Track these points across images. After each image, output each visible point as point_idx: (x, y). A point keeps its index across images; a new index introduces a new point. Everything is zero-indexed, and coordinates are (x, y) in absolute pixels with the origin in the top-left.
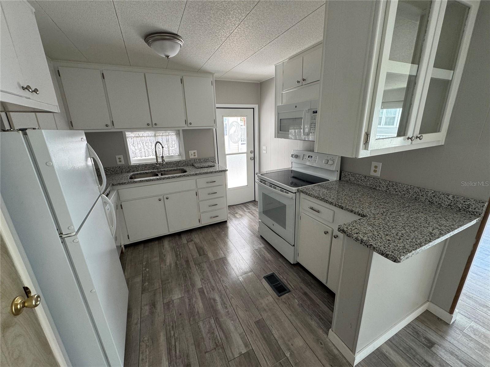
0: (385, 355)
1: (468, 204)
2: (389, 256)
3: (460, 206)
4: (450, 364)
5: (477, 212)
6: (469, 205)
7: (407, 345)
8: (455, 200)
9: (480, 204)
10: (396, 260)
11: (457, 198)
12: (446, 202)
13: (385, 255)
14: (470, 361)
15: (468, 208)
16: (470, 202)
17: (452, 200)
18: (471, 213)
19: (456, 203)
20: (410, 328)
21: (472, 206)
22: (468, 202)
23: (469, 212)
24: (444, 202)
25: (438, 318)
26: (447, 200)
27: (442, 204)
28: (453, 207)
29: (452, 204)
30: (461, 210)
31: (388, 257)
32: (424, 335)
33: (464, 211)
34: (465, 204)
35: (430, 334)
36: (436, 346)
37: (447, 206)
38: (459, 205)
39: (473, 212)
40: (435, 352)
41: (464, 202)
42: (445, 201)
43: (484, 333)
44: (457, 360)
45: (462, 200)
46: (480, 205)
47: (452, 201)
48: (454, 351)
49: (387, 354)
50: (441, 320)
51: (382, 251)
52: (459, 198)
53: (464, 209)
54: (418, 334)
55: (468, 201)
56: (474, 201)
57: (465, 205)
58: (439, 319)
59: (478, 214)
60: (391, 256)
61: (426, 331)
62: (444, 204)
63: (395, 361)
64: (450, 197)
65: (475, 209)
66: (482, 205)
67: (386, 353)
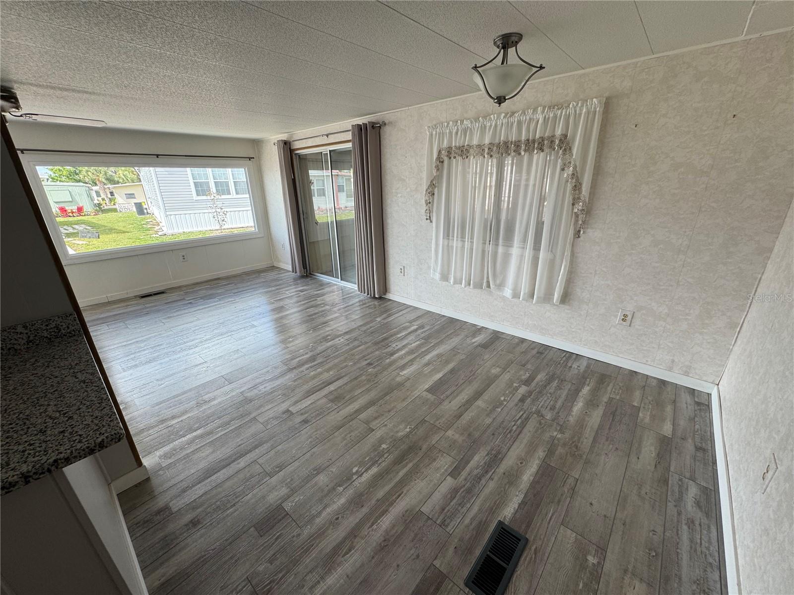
0: (163, 584)
1: (55, 325)
2: (105, 442)
3: (45, 334)
4: (195, 498)
5: (74, 331)
6: (57, 327)
7: (158, 543)
8: (31, 330)
9: (69, 318)
10: (120, 436)
11: (32, 325)
12: (20, 340)
13: (98, 446)
14: (195, 477)
15: (59, 332)
16: (55, 322)
17: (27, 331)
18: (68, 335)
19: (36, 334)
20: (135, 529)
21: (62, 326)
22: (53, 323)
23: (64, 335)
24: (16, 342)
25: (136, 486)
26: (19, 336)
27: (15, 347)
28: (38, 341)
29: (31, 338)
30: (52, 340)
31: (105, 445)
32: (153, 514)
33: (58, 338)
34: (51, 328)
35: (153, 506)
36: (171, 504)
37: (26, 344)
38: (43, 334)
39: (70, 333)
40: (177, 508)
41: (47, 325)
42: (16, 340)
43: (171, 449)
44: (192, 490)
45: (42, 325)
46: (70, 320)
47: (27, 333)
48: (182, 488)
49: (163, 579)
50: (139, 483)
51: (88, 447)
52: (35, 324)
53: (54, 336)
54: (147, 521)
55: (51, 322)
56: (59, 318)
57: (51, 330)
58: (138, 485)
59: (77, 332)
60: (109, 439)
61: (147, 509)
62: (19, 344)
63: (176, 568)
64: (20, 329)
65: (68, 328)
66: (72, 319)
67: (160, 581)
